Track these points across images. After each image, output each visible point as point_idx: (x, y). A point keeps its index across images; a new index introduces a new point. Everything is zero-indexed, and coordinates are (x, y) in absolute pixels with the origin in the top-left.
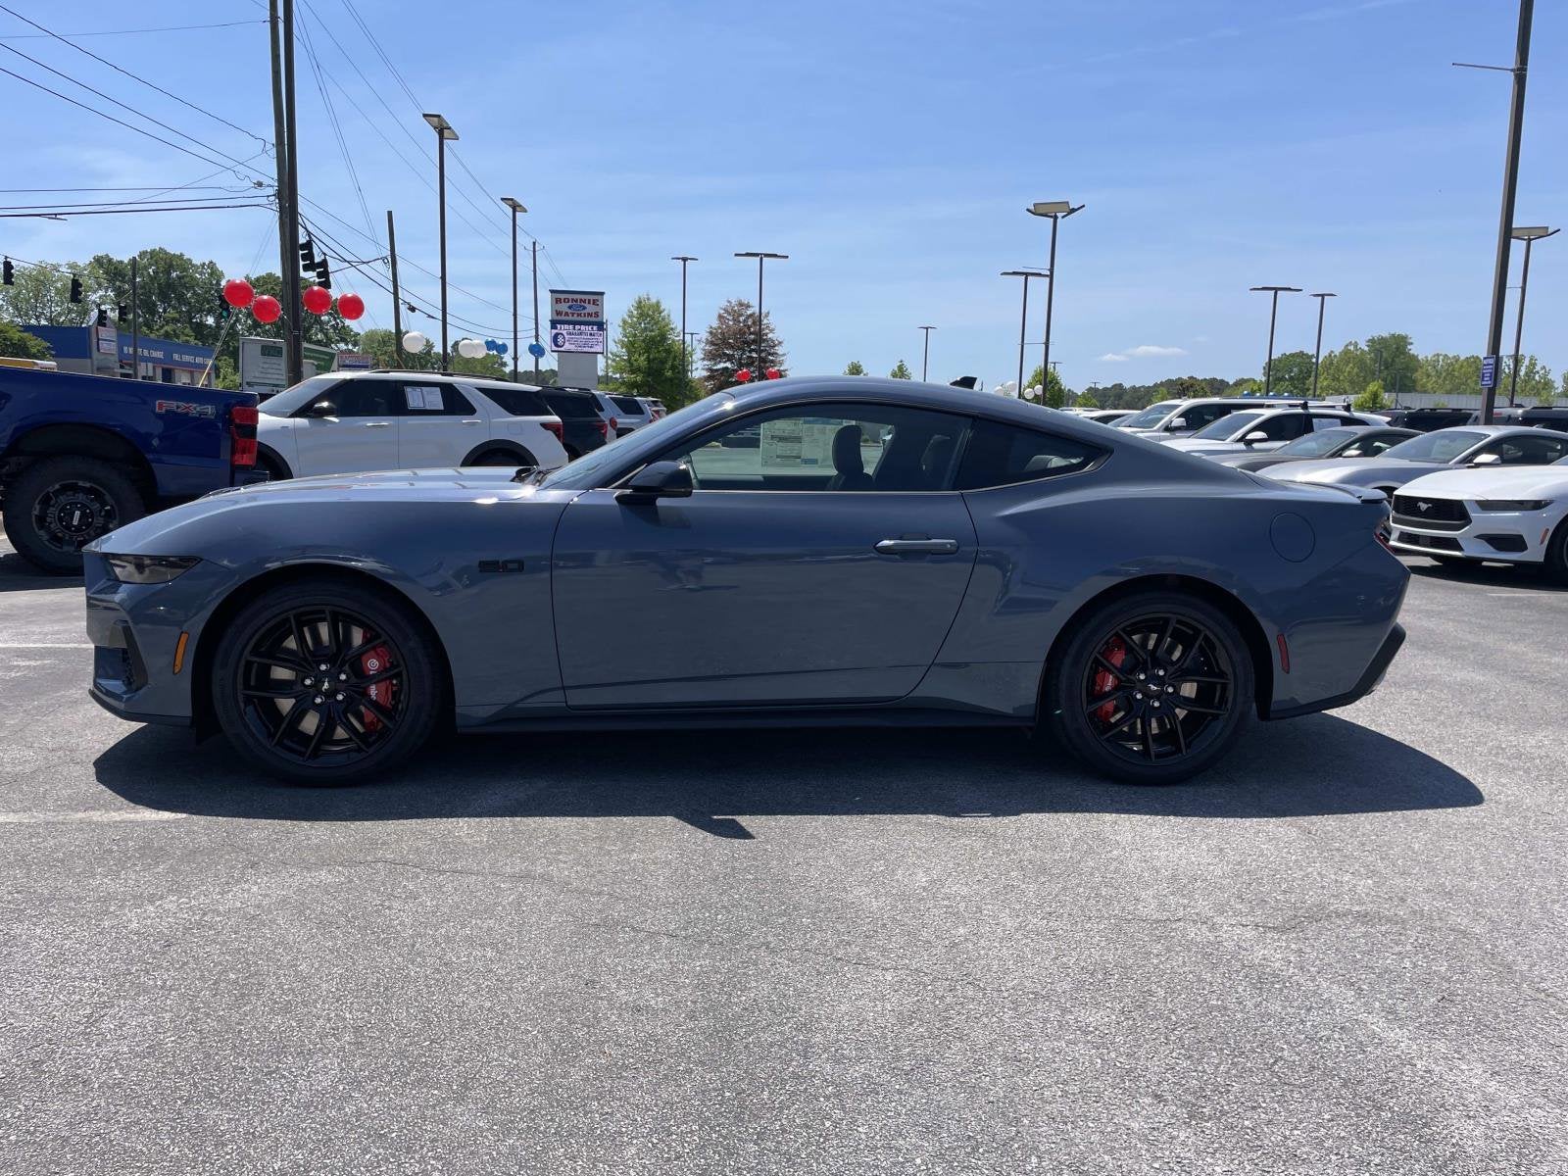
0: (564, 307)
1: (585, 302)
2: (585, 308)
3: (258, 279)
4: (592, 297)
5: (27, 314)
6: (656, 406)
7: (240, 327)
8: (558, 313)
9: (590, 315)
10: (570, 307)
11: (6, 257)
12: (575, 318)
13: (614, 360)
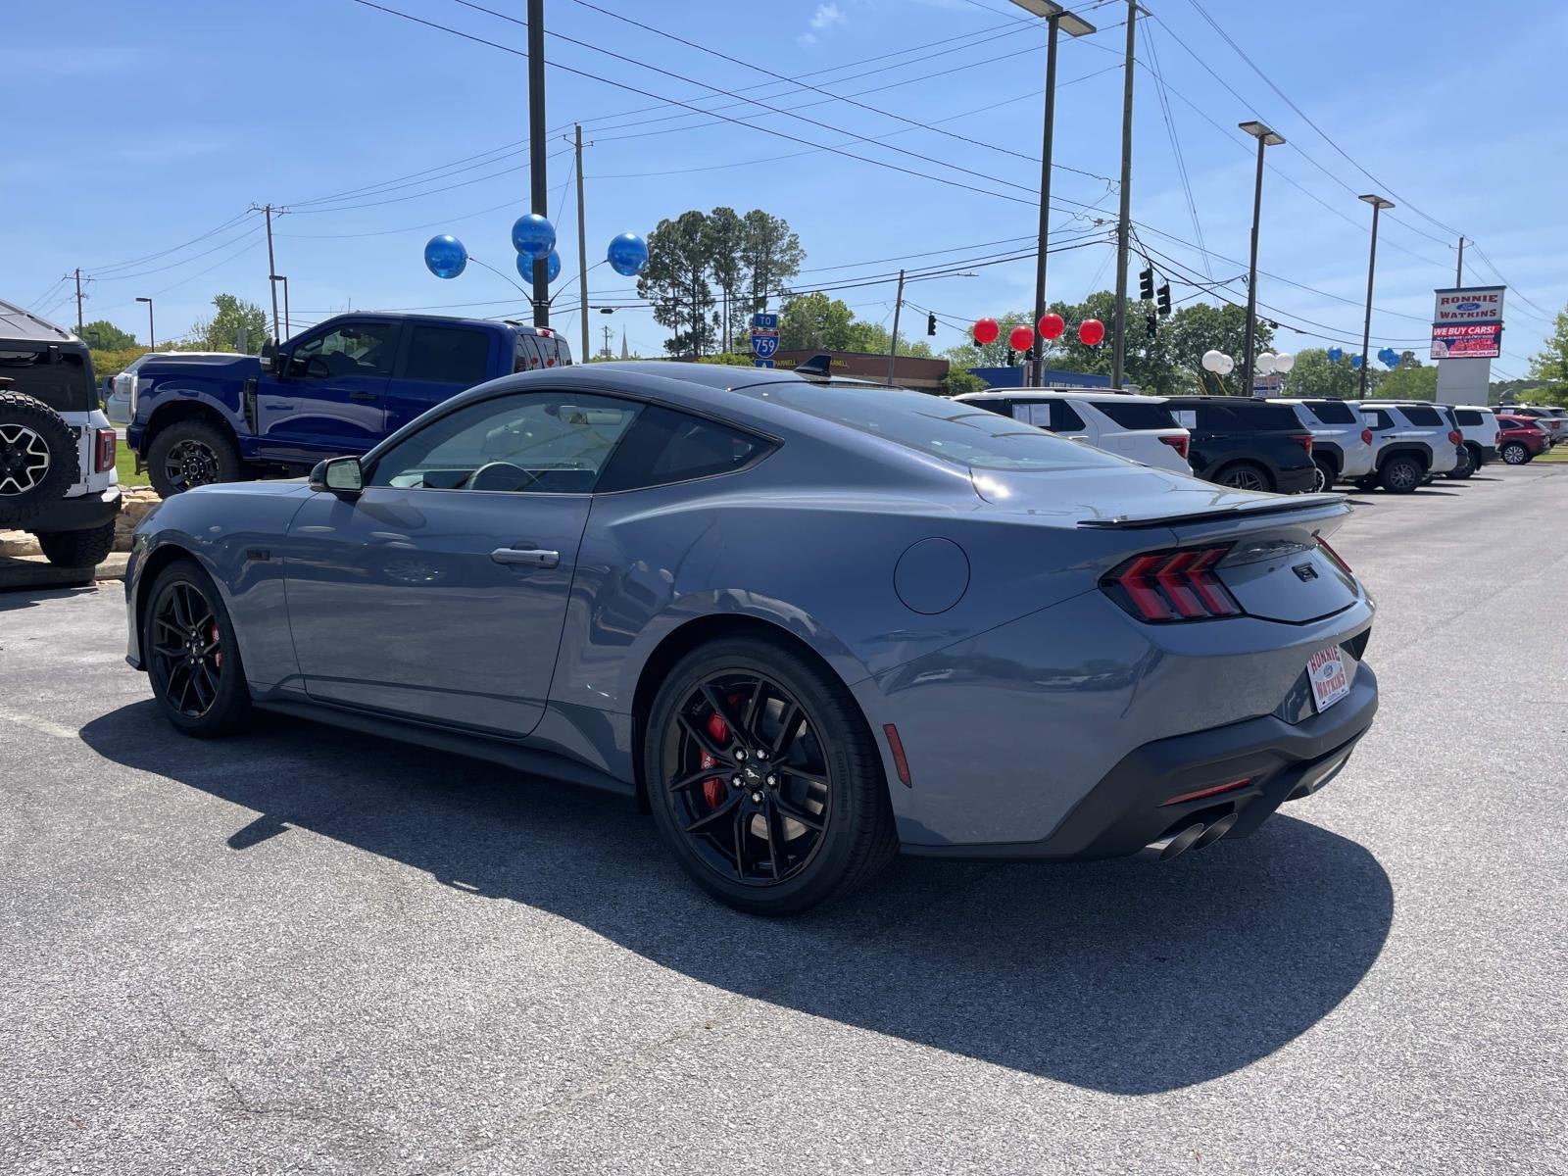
0: (1451, 308)
1: (1479, 299)
2: (1478, 306)
3: (1188, 311)
4: (1487, 293)
5: (994, 359)
6: (1556, 416)
7: (1168, 357)
8: (1444, 315)
9: (1485, 314)
10: (1459, 307)
11: (931, 312)
12: (1466, 319)
13: (1543, 364)
